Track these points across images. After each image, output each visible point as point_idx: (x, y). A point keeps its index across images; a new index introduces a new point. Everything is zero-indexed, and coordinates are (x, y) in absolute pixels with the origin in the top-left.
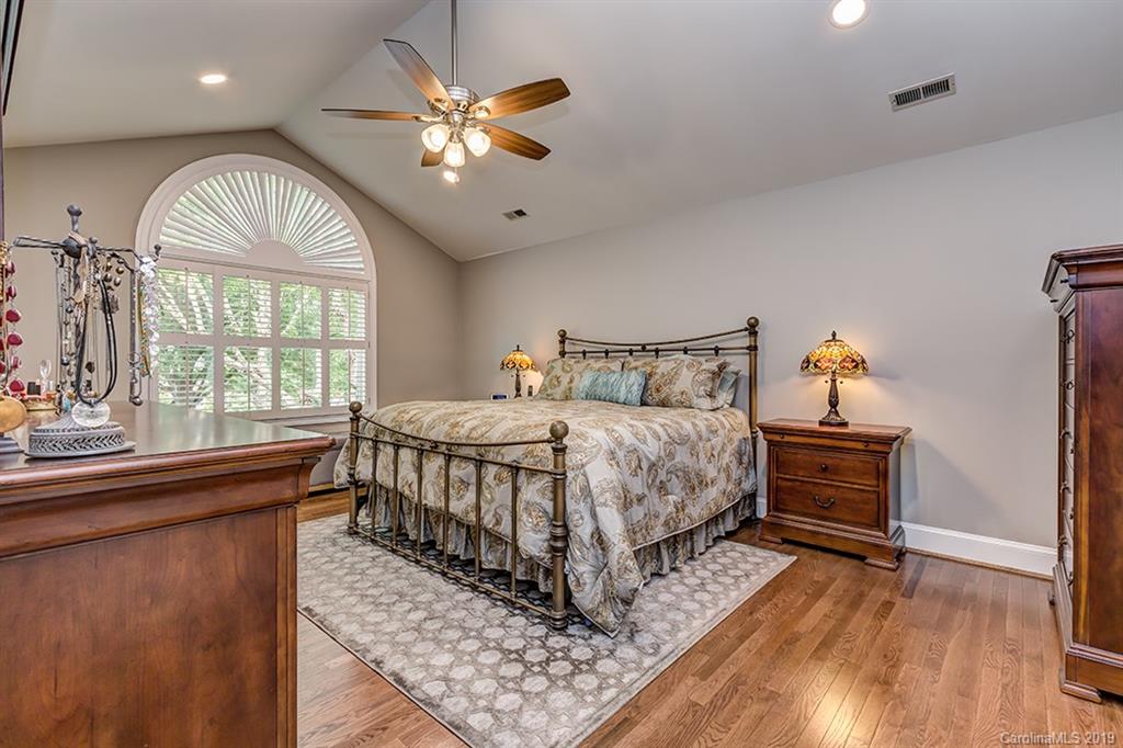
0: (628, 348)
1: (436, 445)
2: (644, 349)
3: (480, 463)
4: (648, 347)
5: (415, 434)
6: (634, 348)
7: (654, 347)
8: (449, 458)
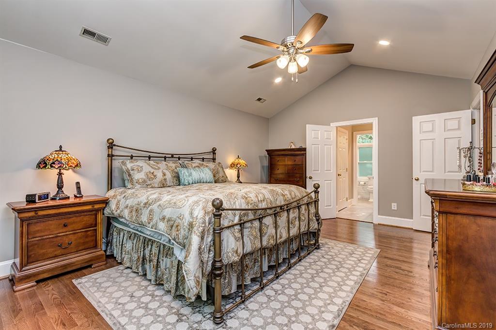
0: (164, 155)
1: (281, 207)
2: (172, 156)
3: (299, 207)
4: (174, 156)
5: (270, 206)
6: (167, 156)
7: (177, 156)
8: (288, 211)
